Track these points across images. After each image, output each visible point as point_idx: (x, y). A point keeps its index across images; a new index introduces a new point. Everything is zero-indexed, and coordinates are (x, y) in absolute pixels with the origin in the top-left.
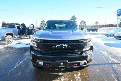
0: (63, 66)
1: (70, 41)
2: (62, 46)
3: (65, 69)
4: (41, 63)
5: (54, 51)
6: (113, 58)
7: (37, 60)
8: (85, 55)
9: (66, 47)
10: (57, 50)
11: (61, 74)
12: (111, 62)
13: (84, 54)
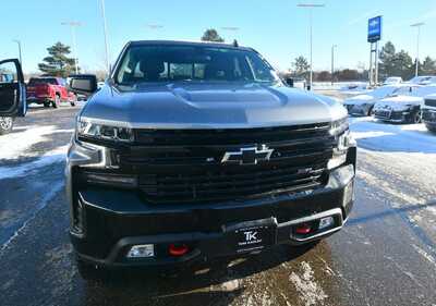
0: (257, 244)
1: (281, 131)
2: (249, 156)
3: (240, 260)
4: (142, 250)
5: (211, 184)
6: (399, 191)
7: (122, 237)
8: (337, 186)
9: (268, 157)
10: (223, 176)
11: (231, 285)
12: (396, 205)
13: (332, 184)
